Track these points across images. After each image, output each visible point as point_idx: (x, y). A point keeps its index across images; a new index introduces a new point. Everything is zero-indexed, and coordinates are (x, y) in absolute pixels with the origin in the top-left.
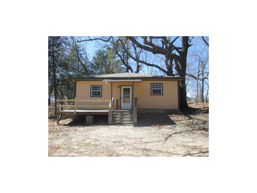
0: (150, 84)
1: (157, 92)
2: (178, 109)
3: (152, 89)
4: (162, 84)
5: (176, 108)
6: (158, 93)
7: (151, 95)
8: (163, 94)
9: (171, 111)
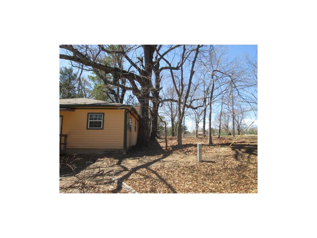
0: (87, 115)
1: (95, 125)
2: (124, 149)
3: (89, 121)
4: (104, 114)
5: (120, 148)
6: (96, 127)
7: (87, 129)
8: (104, 128)
9: (114, 151)
